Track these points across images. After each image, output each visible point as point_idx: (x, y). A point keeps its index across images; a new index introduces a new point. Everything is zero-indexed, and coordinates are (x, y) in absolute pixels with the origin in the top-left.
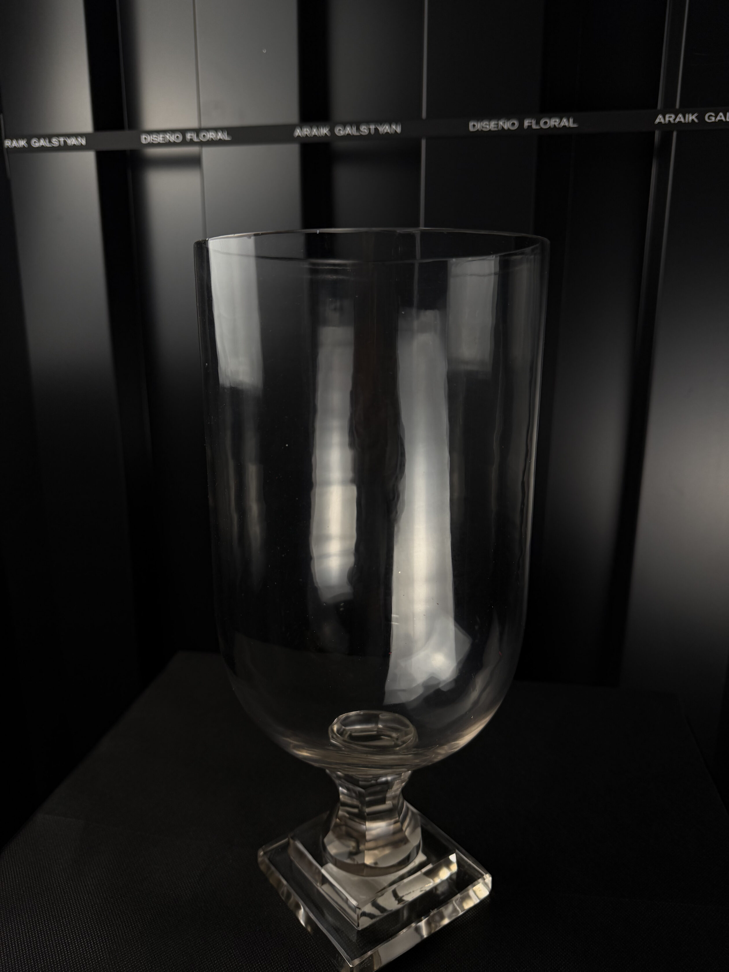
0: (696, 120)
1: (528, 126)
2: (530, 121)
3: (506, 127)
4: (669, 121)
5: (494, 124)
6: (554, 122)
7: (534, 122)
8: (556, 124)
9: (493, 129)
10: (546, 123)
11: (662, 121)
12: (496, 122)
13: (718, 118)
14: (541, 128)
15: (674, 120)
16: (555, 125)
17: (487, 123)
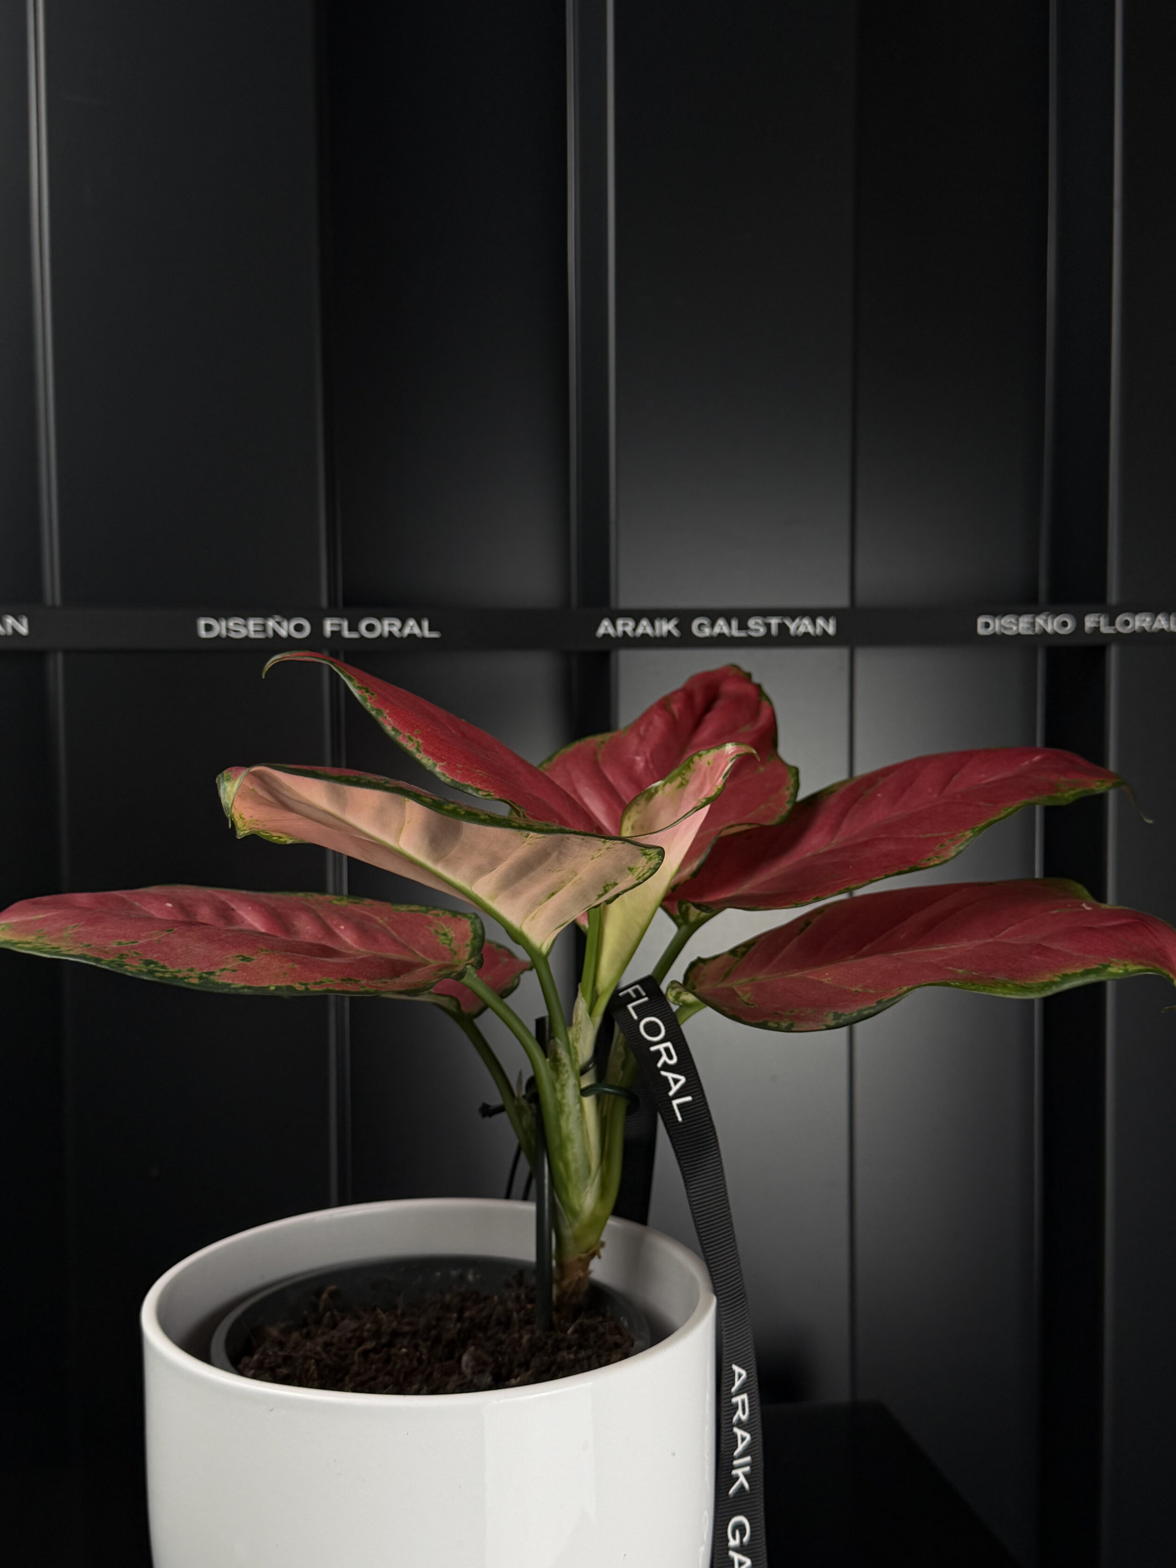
0: (676, 633)
1: (333, 632)
2: (336, 621)
3: (283, 633)
4: (625, 633)
5: (255, 624)
6: (388, 626)
7: (345, 624)
8: (395, 630)
9: (252, 635)
10: (370, 628)
11: (611, 631)
12: (259, 621)
13: (717, 630)
14: (362, 637)
15: (635, 630)
16: (390, 633)
17: (240, 621)
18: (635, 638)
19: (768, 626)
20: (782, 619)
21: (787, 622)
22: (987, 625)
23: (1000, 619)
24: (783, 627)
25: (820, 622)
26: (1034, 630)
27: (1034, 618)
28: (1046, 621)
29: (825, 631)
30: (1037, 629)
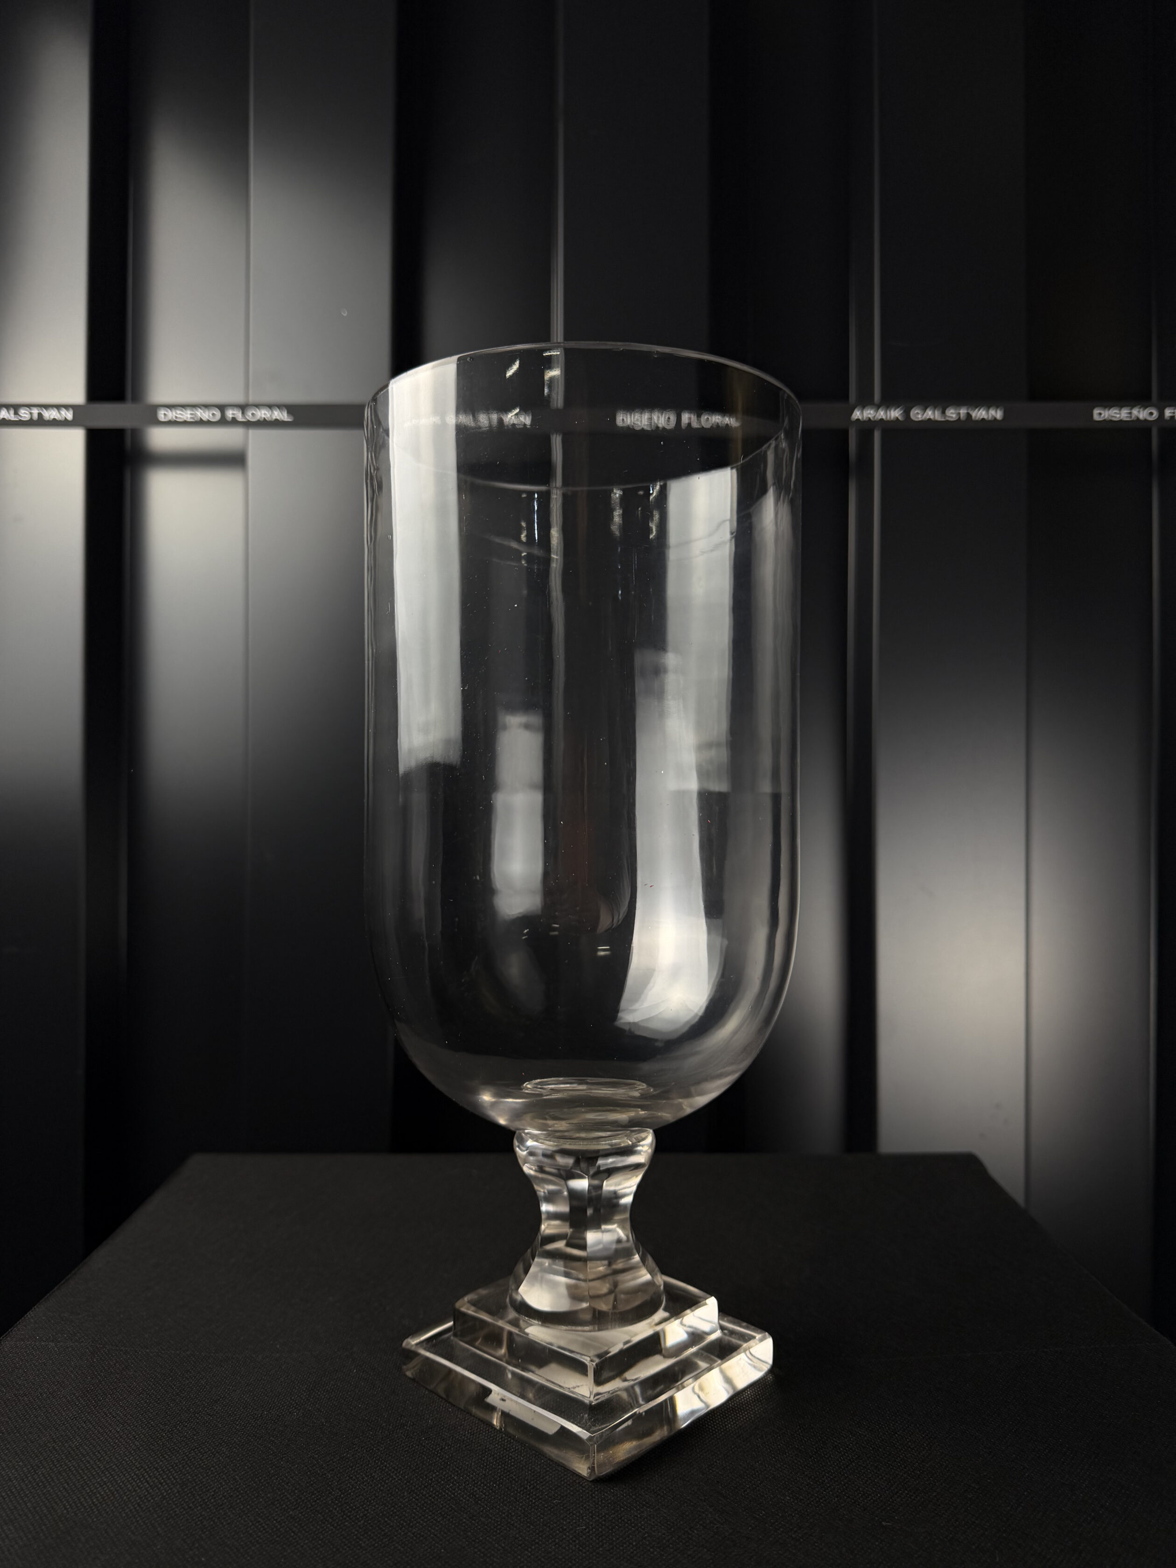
0: (900, 417)
2: (689, 416)
5: (646, 418)
6: (715, 420)
7: (693, 418)
9: (645, 427)
10: (707, 420)
11: (860, 416)
12: (649, 414)
13: (926, 416)
14: (703, 427)
15: (874, 416)
16: (717, 424)
17: (639, 416)
18: (875, 421)
19: (959, 414)
20: (968, 409)
21: (971, 412)
22: (1100, 414)
23: (1109, 410)
24: (969, 415)
25: (992, 412)
26: (1131, 417)
27: (1131, 409)
28: (1139, 412)
29: (995, 419)
30: (1133, 416)
